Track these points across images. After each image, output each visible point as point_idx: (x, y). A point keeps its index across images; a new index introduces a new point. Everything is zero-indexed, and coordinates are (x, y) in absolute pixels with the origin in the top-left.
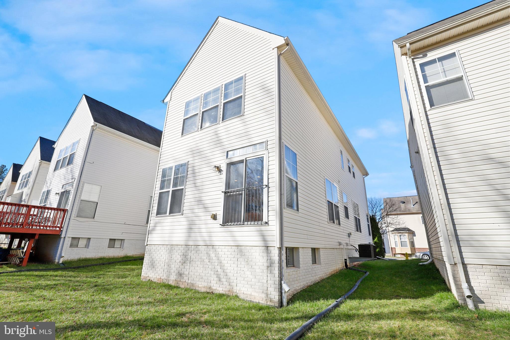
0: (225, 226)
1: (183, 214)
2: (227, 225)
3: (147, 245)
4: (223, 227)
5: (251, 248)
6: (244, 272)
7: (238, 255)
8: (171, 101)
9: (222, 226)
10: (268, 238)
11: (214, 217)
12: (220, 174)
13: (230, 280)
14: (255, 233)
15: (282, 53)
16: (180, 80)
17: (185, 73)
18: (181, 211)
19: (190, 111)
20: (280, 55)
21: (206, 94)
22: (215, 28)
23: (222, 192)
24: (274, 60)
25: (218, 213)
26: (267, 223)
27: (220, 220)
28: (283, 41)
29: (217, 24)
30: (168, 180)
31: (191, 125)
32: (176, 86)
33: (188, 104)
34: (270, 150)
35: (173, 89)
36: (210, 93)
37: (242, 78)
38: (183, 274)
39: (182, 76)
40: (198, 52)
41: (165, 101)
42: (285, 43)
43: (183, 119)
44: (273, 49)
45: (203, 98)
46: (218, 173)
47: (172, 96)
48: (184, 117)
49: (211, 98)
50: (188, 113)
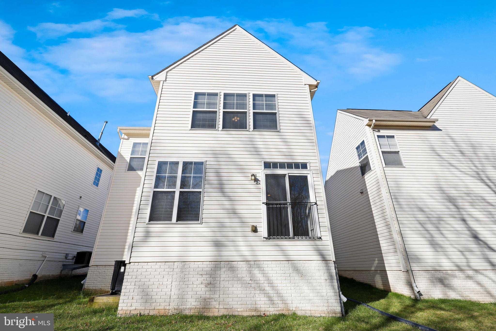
0: (271, 240)
1: (202, 223)
2: (273, 238)
3: (130, 263)
4: (268, 240)
5: (305, 263)
6: (299, 287)
7: (290, 271)
9: (267, 239)
10: (325, 253)
11: (255, 230)
12: (257, 184)
13: (283, 297)
14: (310, 248)
15: (312, 91)
16: (181, 63)
17: (188, 59)
18: (199, 219)
19: (202, 104)
20: (310, 91)
21: (226, 95)
22: (231, 32)
23: (263, 203)
24: (307, 94)
25: (258, 225)
26: (320, 238)
27: (262, 233)
28: (315, 83)
29: (234, 31)
30: (170, 177)
31: (204, 120)
32: (174, 68)
33: (197, 95)
34: (314, 172)
35: (170, 70)
36: (232, 95)
37: (274, 96)
38: (209, 298)
39: (185, 61)
40: (209, 46)
41: (154, 78)
42: (316, 85)
43: (192, 109)
44: (305, 85)
45: (222, 97)
46: (254, 182)
47: (168, 77)
48: (193, 108)
49: (235, 101)
50: (199, 106)
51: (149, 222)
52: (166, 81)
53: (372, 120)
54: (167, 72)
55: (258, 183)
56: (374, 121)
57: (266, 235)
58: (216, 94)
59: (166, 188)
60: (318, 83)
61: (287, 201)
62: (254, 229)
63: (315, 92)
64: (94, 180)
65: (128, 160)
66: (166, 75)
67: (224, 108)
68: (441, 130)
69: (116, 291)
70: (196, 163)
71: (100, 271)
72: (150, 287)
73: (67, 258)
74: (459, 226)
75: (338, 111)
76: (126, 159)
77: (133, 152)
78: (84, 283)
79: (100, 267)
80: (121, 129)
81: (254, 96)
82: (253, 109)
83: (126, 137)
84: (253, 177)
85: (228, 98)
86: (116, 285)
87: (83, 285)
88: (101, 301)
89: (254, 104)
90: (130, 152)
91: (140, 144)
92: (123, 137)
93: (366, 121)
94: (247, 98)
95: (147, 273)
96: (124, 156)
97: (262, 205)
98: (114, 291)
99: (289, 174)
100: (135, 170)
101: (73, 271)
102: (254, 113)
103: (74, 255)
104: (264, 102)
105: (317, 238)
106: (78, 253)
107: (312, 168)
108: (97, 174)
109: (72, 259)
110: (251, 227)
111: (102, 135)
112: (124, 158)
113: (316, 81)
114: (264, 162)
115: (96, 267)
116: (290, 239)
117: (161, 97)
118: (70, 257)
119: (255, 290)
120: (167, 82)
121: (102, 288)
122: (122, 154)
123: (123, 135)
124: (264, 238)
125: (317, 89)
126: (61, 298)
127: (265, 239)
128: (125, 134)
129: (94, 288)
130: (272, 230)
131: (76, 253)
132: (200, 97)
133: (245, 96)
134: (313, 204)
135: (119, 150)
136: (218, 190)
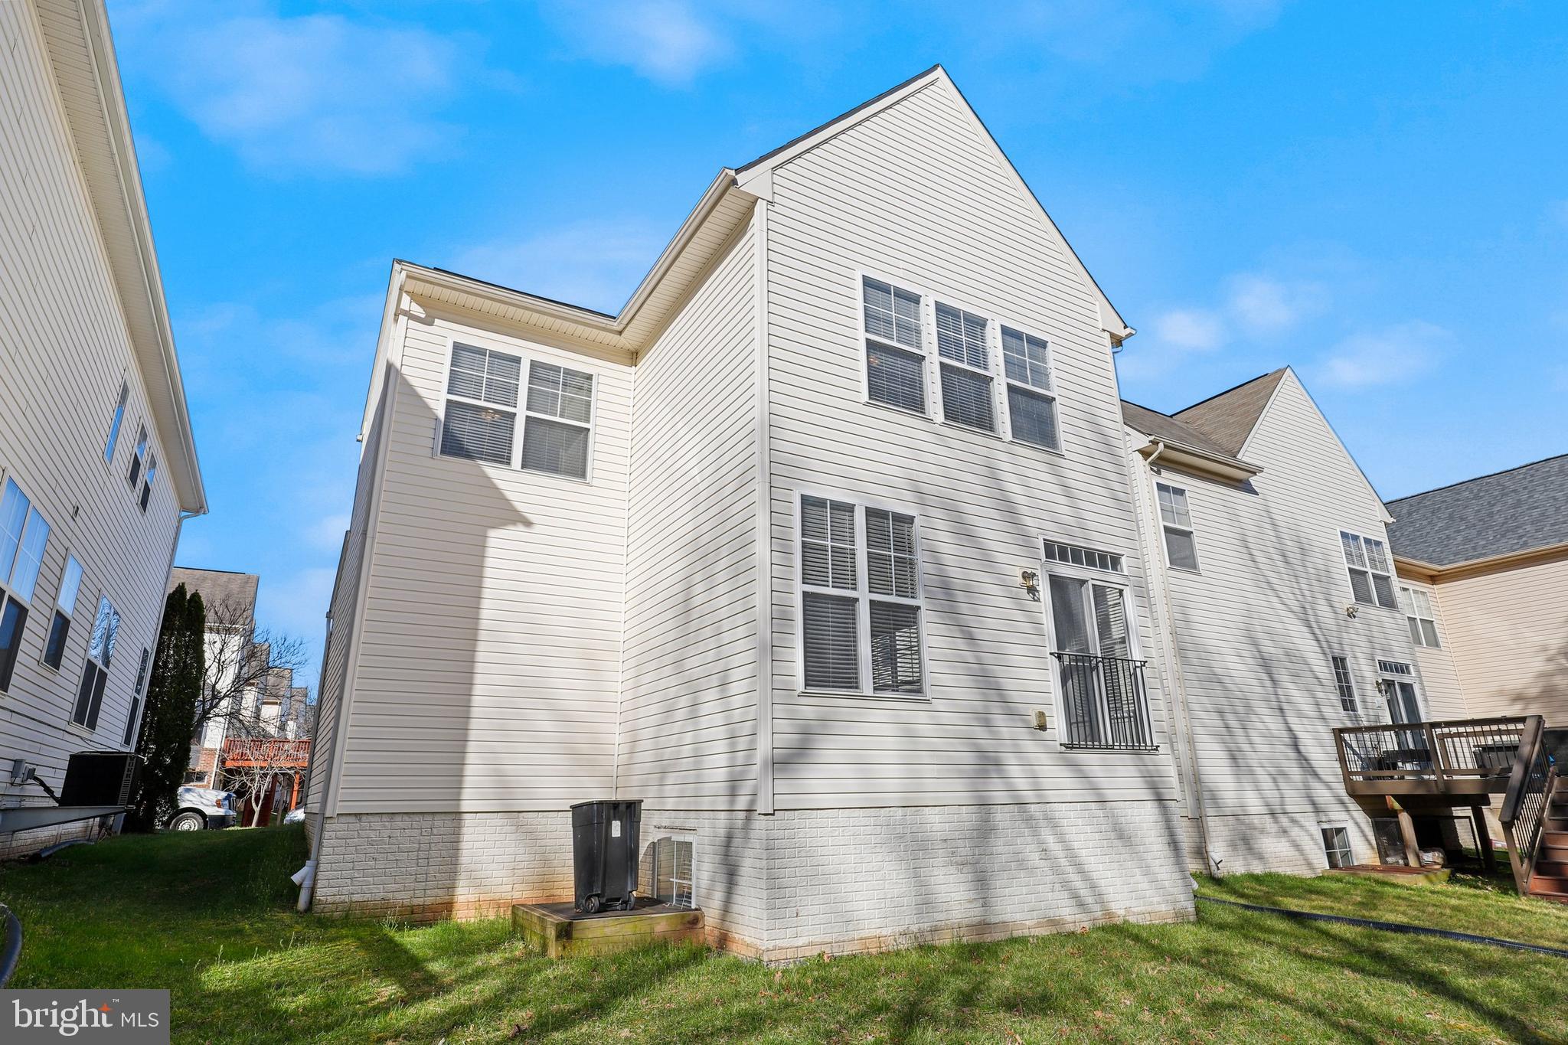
0: (1072, 750)
2: (1077, 746)
4: (1069, 751)
8: (772, 208)
16: (808, 151)
21: (938, 309)
23: (1050, 652)
26: (1156, 747)
27: (1056, 731)
29: (932, 83)
30: (834, 551)
32: (789, 161)
34: (1133, 580)
35: (780, 166)
36: (955, 314)
37: (1044, 345)
41: (739, 178)
43: (862, 333)
44: (1104, 330)
45: (933, 313)
46: (1029, 593)
47: (775, 189)
48: (866, 330)
49: (964, 337)
51: (805, 688)
52: (772, 202)
53: (1158, 443)
54: (773, 171)
55: (1036, 598)
56: (1161, 445)
57: (1064, 738)
58: (914, 299)
59: (833, 587)
61: (1091, 652)
65: (440, 411)
66: (772, 183)
67: (941, 353)
68: (1256, 493)
70: (896, 517)
71: (372, 834)
73: (15, 778)
74: (1274, 724)
76: (432, 404)
77: (456, 382)
78: (303, 880)
79: (371, 818)
80: (411, 274)
81: (1005, 333)
82: (1007, 375)
83: (417, 310)
84: (1026, 581)
85: (946, 320)
87: (299, 887)
89: (1006, 359)
90: (445, 380)
91: (481, 352)
92: (404, 306)
93: (1144, 442)
94: (989, 333)
96: (423, 394)
97: (1050, 659)
99: (1092, 581)
100: (472, 457)
102: (1009, 386)
104: (1027, 359)
105: (1151, 747)
110: (1032, 714)
112: (421, 398)
113: (1126, 327)
114: (1043, 539)
115: (352, 819)
116: (1107, 748)
117: (768, 260)
119: (1053, 874)
120: (776, 207)
121: (390, 895)
124: (1061, 745)
127: (1063, 748)
128: (413, 297)
133: (980, 323)
134: (1140, 664)
136: (952, 606)
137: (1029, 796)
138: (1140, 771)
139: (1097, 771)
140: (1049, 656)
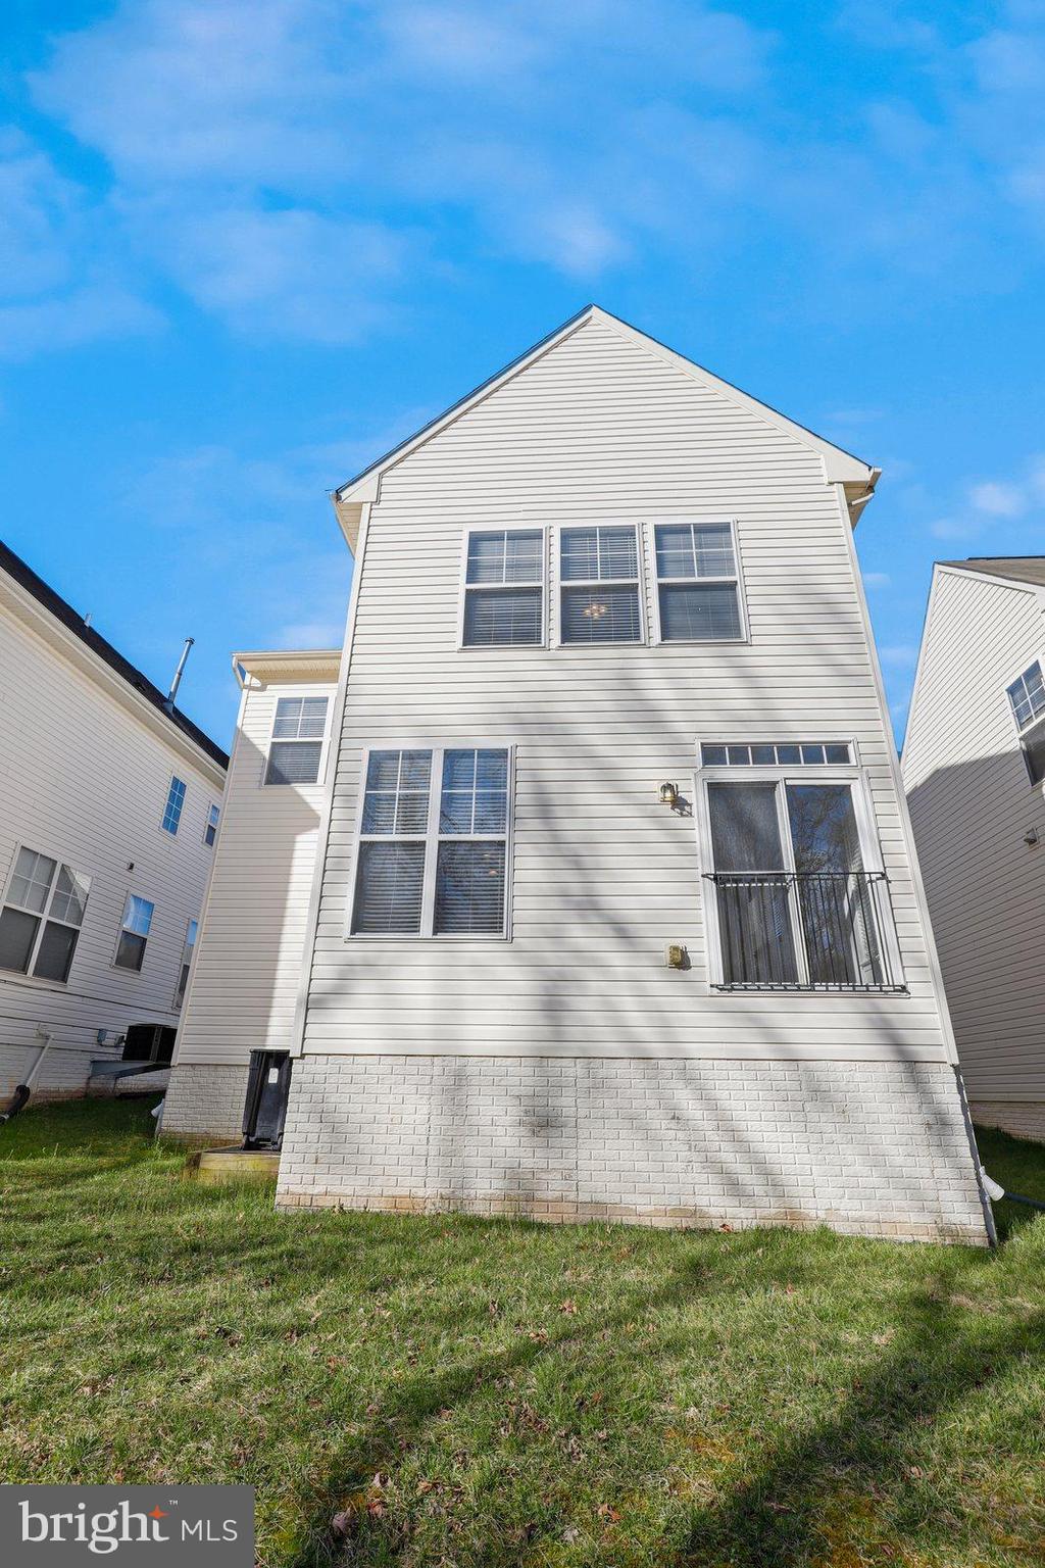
0: (734, 993)
1: (512, 939)
2: (756, 988)
3: (303, 1056)
4: (725, 993)
5: (853, 1069)
6: (835, 1146)
7: (805, 1092)
8: (376, 507)
9: (721, 989)
10: (912, 1037)
11: (681, 961)
12: (681, 814)
13: (783, 1176)
14: (857, 1020)
15: (854, 503)
16: (423, 444)
17: (444, 428)
18: (502, 927)
19: (492, 567)
20: (849, 505)
21: (567, 536)
22: (574, 331)
23: (703, 876)
24: (838, 513)
25: (691, 946)
26: (904, 989)
27: (707, 970)
28: (865, 476)
29: (584, 325)
30: (405, 798)
31: (503, 618)
32: (401, 460)
33: (476, 540)
34: (873, 771)
35: (390, 468)
36: (587, 534)
37: (725, 528)
38: (547, 1170)
39: (433, 436)
40: (506, 383)
41: (344, 495)
42: (867, 482)
43: (462, 586)
44: (831, 484)
45: (556, 542)
46: (673, 809)
47: (383, 489)
48: (467, 582)
49: (599, 554)
50: (483, 574)
51: (352, 934)
52: (378, 501)
54: (381, 475)
55: (685, 813)
57: (719, 978)
58: (536, 535)
59: (396, 834)
60: (876, 476)
61: (783, 869)
62: (678, 957)
63: (862, 507)
64: (164, 815)
65: (266, 752)
66: (380, 485)
67: (563, 578)
69: (258, 1140)
70: (485, 754)
72: (366, 1128)
73: (103, 1043)
75: (936, 566)
76: (261, 748)
77: (279, 729)
78: (159, 1114)
80: (241, 658)
81: (660, 531)
82: (659, 576)
83: (256, 682)
84: (668, 794)
85: (575, 543)
86: (258, 1121)
87: (156, 1119)
88: (220, 1166)
89: (660, 559)
90: (271, 728)
91: (298, 701)
92: (247, 682)
93: (1044, 595)
94: (637, 539)
95: (353, 1088)
96: (255, 741)
97: (701, 884)
98: (252, 1139)
99: (789, 782)
100: (288, 783)
101: (119, 1081)
102: (661, 586)
103: (121, 1035)
104: (694, 551)
105: (892, 989)
106: (131, 1028)
107: (865, 759)
108: (172, 796)
109: (116, 1046)
110: (668, 951)
111: (179, 679)
112: (253, 745)
113: (870, 470)
114: (702, 744)
115: (190, 1068)
116: (799, 990)
117: (365, 552)
118: (110, 1040)
119: (690, 1150)
120: (382, 505)
122: (249, 735)
123: (248, 676)
124: (712, 986)
125: (871, 495)
126: (101, 1154)
127: (715, 991)
128: (254, 674)
129: (188, 1130)
130: (737, 961)
131: (126, 1030)
132: (484, 545)
133: (628, 533)
134: (874, 877)
135: (239, 724)
136: (556, 836)
137: (658, 1050)
138: (870, 1019)
139: (780, 1020)
140: (701, 879)
